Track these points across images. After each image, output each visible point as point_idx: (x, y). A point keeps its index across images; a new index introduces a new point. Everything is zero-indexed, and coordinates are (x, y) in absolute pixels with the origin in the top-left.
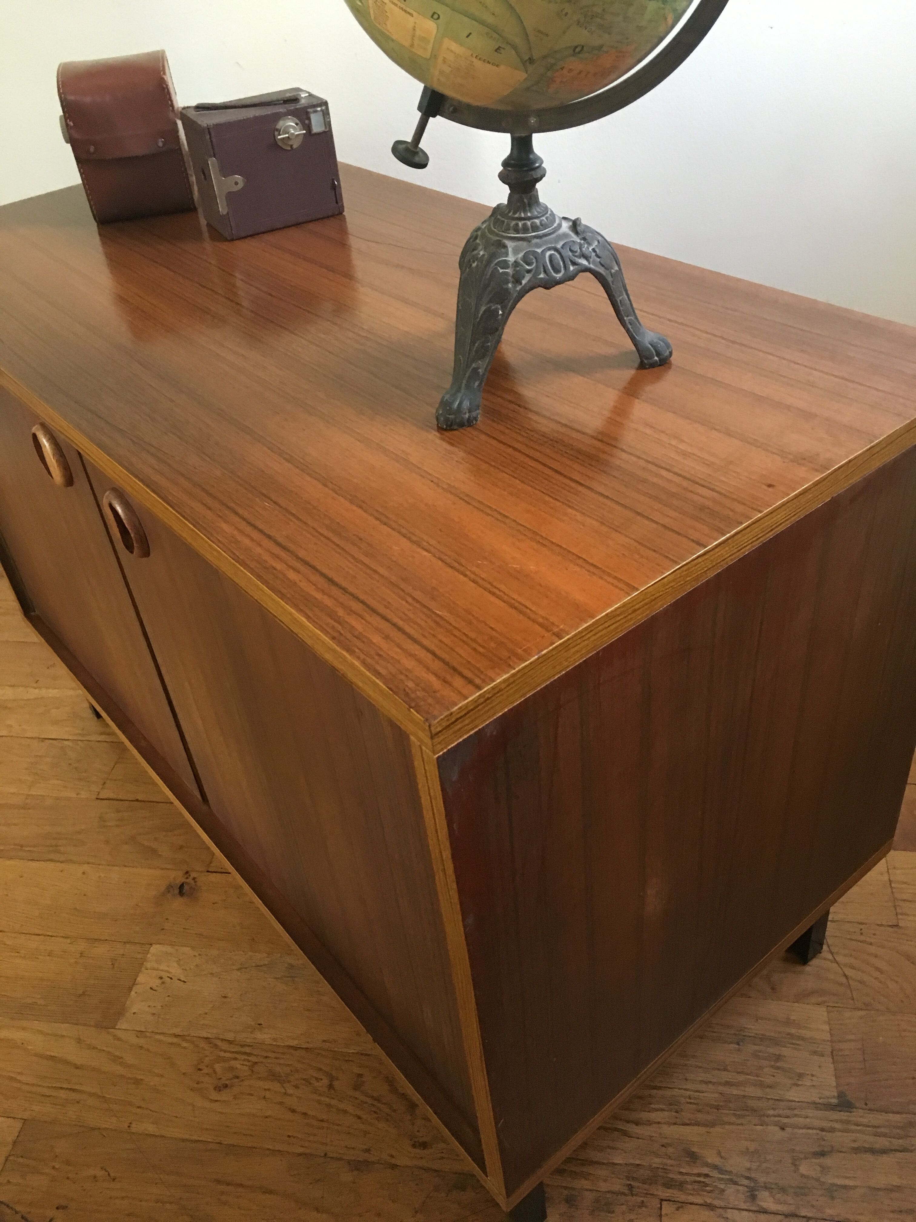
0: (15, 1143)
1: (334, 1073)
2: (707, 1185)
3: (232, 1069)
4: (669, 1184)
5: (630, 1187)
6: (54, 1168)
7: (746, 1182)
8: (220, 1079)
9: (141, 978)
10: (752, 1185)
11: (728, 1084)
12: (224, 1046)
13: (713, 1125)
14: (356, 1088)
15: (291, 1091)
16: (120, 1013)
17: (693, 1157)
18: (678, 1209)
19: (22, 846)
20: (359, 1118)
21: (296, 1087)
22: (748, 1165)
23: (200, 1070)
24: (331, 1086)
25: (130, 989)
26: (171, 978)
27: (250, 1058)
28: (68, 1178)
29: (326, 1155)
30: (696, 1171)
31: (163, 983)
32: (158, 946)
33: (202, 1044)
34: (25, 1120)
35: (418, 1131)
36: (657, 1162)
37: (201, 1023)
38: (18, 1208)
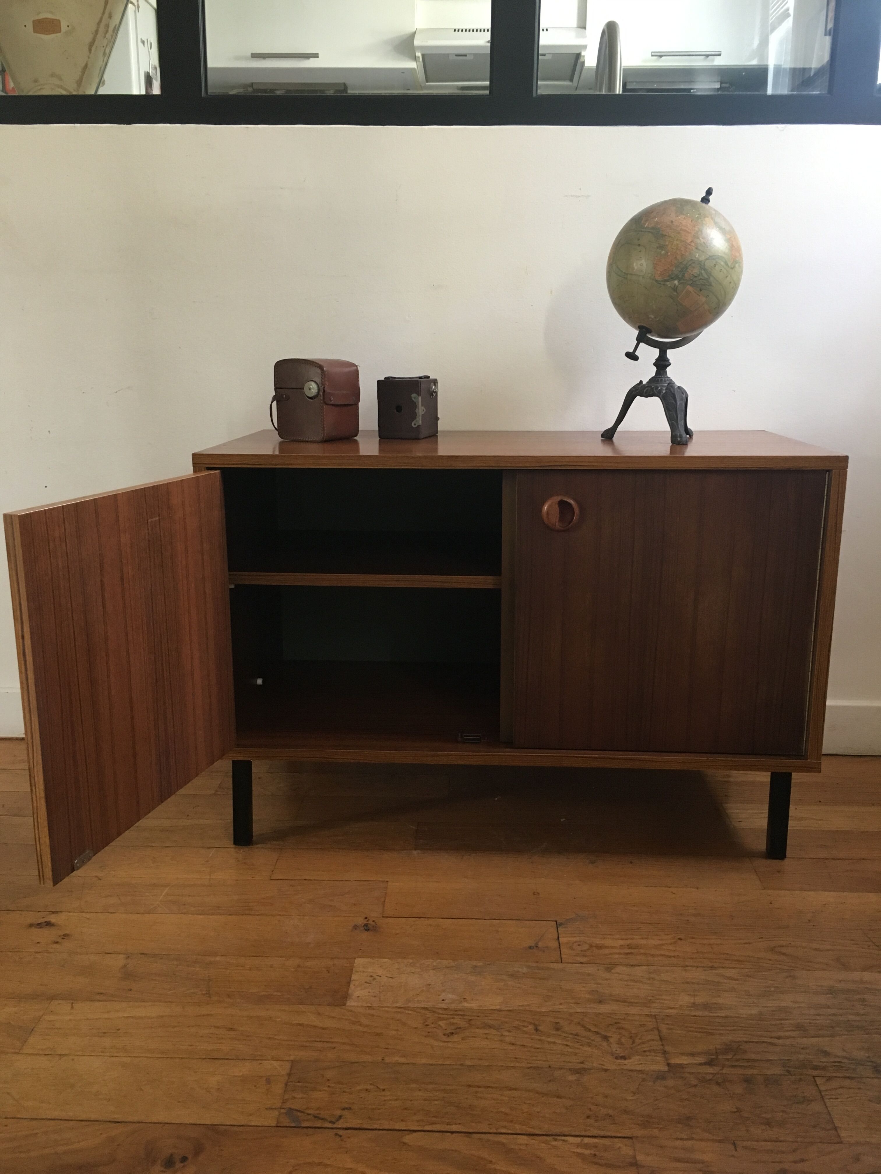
0: (289, 1075)
1: (537, 1023)
2: (842, 1067)
3: (453, 1024)
4: (816, 1068)
5: (788, 1071)
6: (329, 1086)
7: (869, 1063)
8: (446, 1029)
9: (353, 977)
10: (874, 1065)
11: (834, 1015)
12: (440, 1011)
13: (832, 1036)
14: (557, 1029)
15: (507, 1034)
16: (346, 997)
17: (826, 1054)
18: (827, 1080)
19: (219, 907)
20: (567, 1045)
21: (509, 1031)
22: (867, 1055)
23: (427, 1025)
24: (536, 1030)
25: (349, 984)
26: (380, 976)
27: (465, 1017)
28: (344, 1092)
29: (550, 1067)
30: (831, 1060)
31: (374, 979)
32: (360, 959)
33: (423, 1011)
34: (293, 1061)
35: (616, 1050)
36: (802, 1057)
37: (416, 999)
38: (309, 1112)
